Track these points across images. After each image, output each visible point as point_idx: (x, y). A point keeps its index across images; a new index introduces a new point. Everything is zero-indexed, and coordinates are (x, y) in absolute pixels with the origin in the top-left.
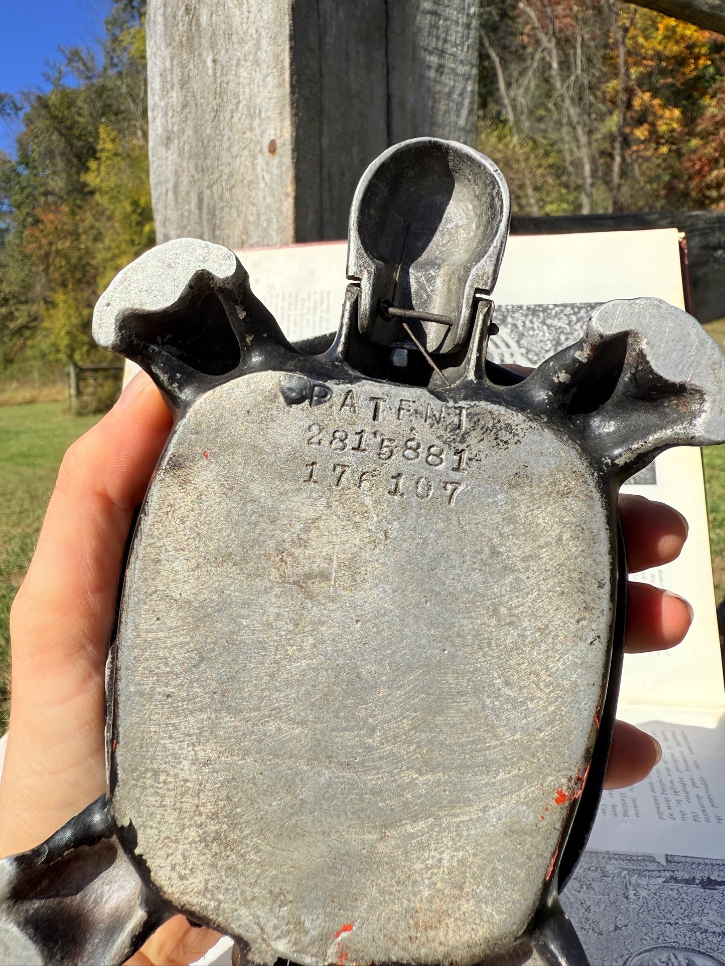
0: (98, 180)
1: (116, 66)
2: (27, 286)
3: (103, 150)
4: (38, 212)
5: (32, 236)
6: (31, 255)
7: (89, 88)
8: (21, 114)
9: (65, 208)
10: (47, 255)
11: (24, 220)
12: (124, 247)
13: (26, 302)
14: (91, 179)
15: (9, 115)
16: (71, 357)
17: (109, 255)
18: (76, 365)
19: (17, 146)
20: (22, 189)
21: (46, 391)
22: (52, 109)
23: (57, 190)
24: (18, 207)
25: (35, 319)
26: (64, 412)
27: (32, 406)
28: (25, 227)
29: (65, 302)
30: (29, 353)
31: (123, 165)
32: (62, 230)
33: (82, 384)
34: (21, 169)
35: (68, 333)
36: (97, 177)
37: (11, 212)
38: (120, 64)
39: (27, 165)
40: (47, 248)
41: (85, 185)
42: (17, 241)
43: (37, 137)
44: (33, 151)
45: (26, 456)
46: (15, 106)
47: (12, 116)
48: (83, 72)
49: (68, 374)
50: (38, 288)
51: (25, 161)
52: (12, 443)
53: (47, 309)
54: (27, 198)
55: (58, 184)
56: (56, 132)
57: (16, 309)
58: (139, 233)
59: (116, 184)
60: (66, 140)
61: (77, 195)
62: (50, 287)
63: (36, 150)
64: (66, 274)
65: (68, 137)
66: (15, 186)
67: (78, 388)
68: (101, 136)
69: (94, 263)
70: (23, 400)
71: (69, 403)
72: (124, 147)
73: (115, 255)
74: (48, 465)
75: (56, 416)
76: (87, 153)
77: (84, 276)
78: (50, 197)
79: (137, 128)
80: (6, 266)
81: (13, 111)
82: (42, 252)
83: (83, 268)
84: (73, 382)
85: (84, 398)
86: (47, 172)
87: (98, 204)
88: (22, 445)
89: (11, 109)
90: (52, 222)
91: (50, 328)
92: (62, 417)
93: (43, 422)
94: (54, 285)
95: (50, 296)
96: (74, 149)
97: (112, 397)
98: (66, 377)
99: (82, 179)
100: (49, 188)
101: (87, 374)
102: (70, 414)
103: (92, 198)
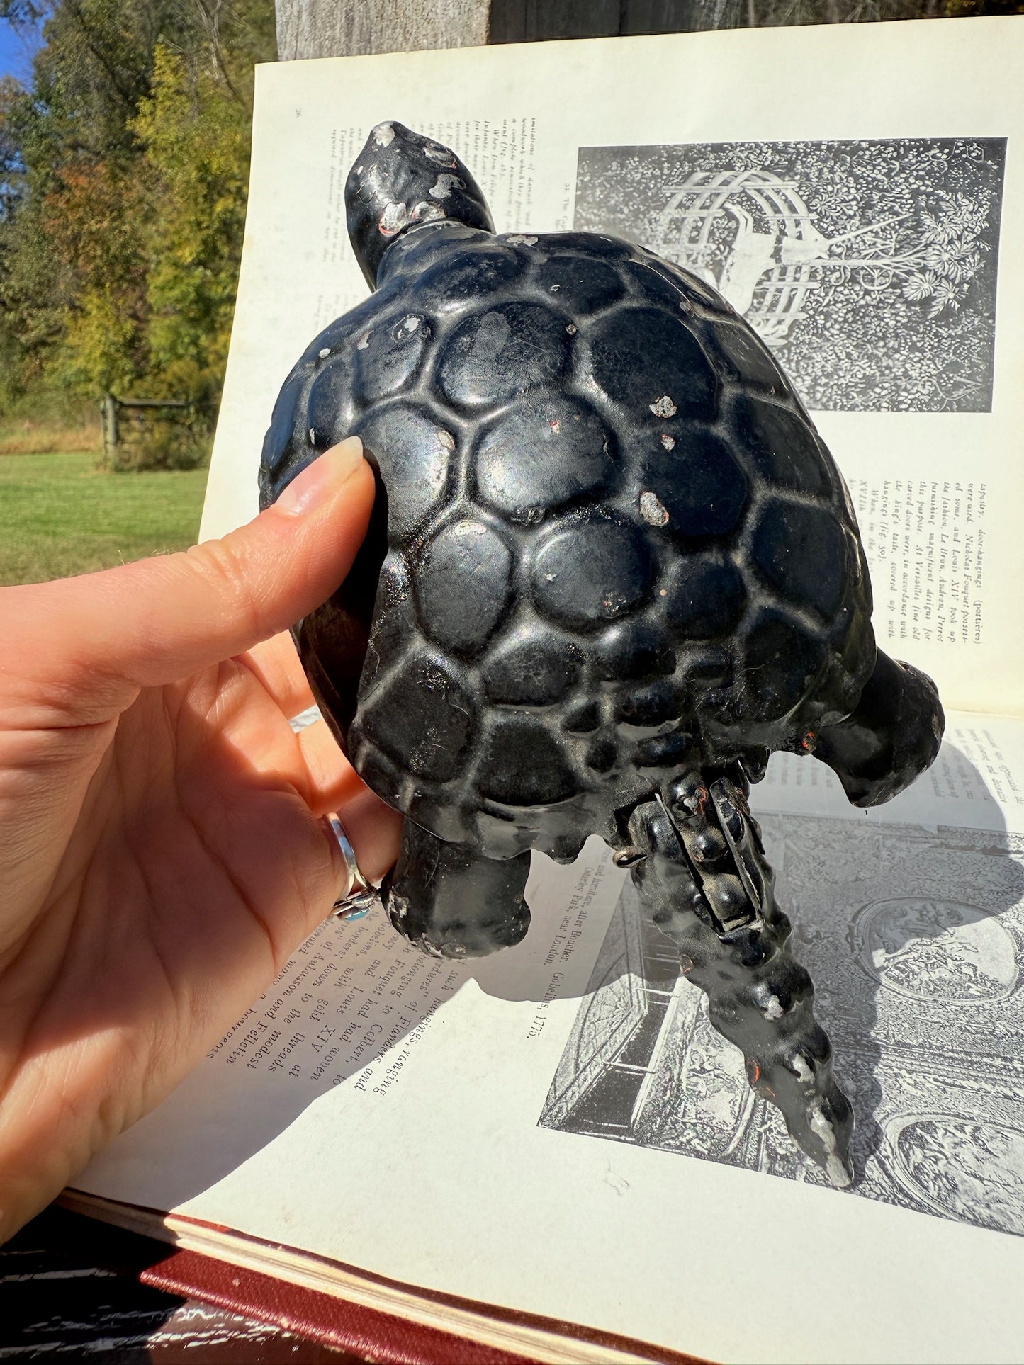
0: (151, 131)
2: (47, 283)
3: (159, 84)
4: (63, 174)
5: (55, 208)
6: (53, 236)
8: (41, 23)
9: (102, 169)
10: (76, 238)
11: (44, 185)
12: (186, 232)
13: (45, 306)
14: (142, 127)
15: (22, 22)
16: (107, 388)
17: (167, 243)
18: (113, 398)
19: (33, 71)
20: (42, 136)
21: (70, 436)
22: (87, 17)
23: (91, 141)
24: (34, 165)
25: (58, 332)
26: (98, 465)
27: (50, 456)
28: (43, 194)
29: (99, 308)
30: (48, 380)
31: (188, 108)
32: (98, 201)
33: (123, 426)
34: (39, 107)
35: (104, 354)
36: (149, 125)
37: (24, 172)
39: (48, 101)
40: (76, 227)
41: (133, 136)
42: (32, 215)
43: (63, 58)
44: (58, 80)
45: (44, 523)
46: (32, 9)
47: (27, 24)
49: (104, 412)
50: (62, 287)
51: (46, 95)
52: (24, 503)
53: (75, 318)
54: (48, 151)
55: (93, 132)
56: (91, 53)
57: (30, 315)
58: (208, 211)
59: (177, 138)
60: (107, 66)
61: (120, 150)
62: (78, 285)
63: (61, 81)
64: (102, 268)
65: (108, 62)
66: (31, 132)
67: (117, 432)
68: (157, 62)
69: (143, 253)
70: (38, 447)
71: (103, 453)
72: (191, 81)
73: (173, 243)
74: (75, 534)
75: (86, 471)
76: (137, 88)
77: (128, 271)
78: (81, 151)
79: (211, 53)
80: (16, 251)
81: (29, 17)
82: (69, 233)
83: (127, 260)
84: (110, 423)
85: (126, 447)
86: (77, 114)
87: (150, 166)
88: (38, 507)
89: (25, 14)
90: (83, 189)
91: (78, 346)
92: (94, 473)
93: (67, 478)
94: (83, 283)
95: (78, 299)
96: (117, 81)
97: (164, 448)
98: (101, 416)
99: (128, 128)
100: (80, 138)
101: (130, 412)
102: (105, 467)
103: (143, 156)
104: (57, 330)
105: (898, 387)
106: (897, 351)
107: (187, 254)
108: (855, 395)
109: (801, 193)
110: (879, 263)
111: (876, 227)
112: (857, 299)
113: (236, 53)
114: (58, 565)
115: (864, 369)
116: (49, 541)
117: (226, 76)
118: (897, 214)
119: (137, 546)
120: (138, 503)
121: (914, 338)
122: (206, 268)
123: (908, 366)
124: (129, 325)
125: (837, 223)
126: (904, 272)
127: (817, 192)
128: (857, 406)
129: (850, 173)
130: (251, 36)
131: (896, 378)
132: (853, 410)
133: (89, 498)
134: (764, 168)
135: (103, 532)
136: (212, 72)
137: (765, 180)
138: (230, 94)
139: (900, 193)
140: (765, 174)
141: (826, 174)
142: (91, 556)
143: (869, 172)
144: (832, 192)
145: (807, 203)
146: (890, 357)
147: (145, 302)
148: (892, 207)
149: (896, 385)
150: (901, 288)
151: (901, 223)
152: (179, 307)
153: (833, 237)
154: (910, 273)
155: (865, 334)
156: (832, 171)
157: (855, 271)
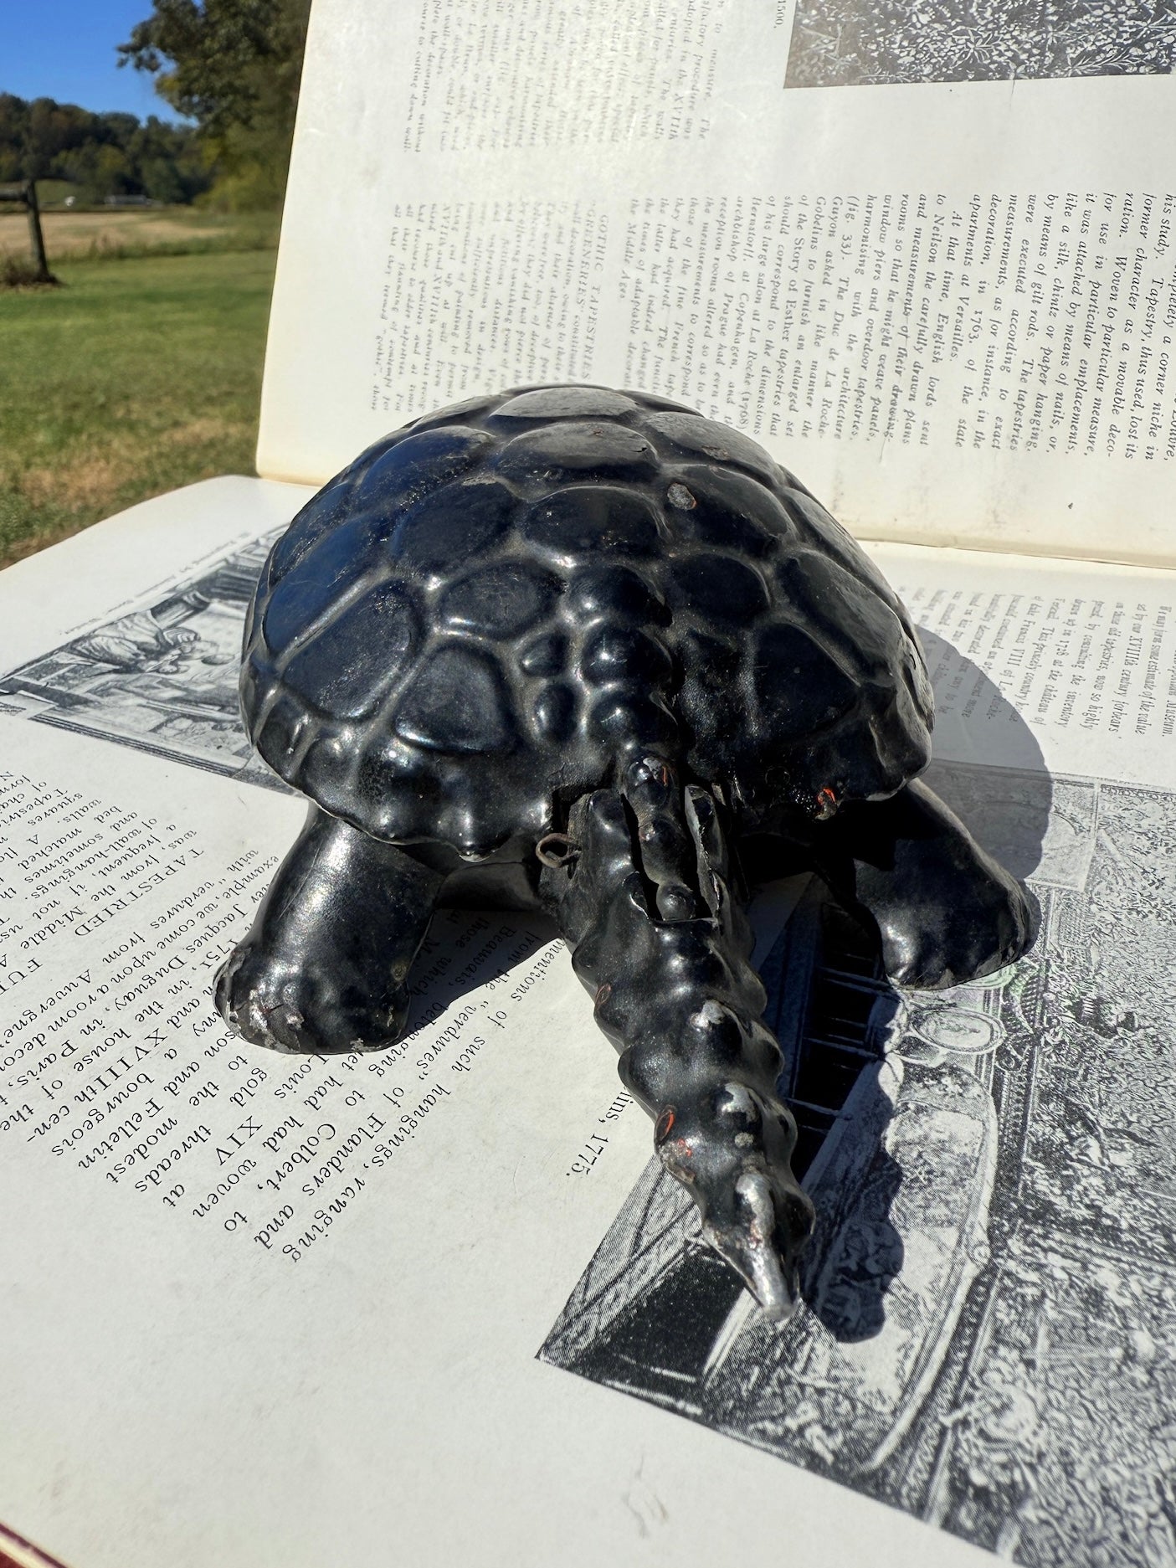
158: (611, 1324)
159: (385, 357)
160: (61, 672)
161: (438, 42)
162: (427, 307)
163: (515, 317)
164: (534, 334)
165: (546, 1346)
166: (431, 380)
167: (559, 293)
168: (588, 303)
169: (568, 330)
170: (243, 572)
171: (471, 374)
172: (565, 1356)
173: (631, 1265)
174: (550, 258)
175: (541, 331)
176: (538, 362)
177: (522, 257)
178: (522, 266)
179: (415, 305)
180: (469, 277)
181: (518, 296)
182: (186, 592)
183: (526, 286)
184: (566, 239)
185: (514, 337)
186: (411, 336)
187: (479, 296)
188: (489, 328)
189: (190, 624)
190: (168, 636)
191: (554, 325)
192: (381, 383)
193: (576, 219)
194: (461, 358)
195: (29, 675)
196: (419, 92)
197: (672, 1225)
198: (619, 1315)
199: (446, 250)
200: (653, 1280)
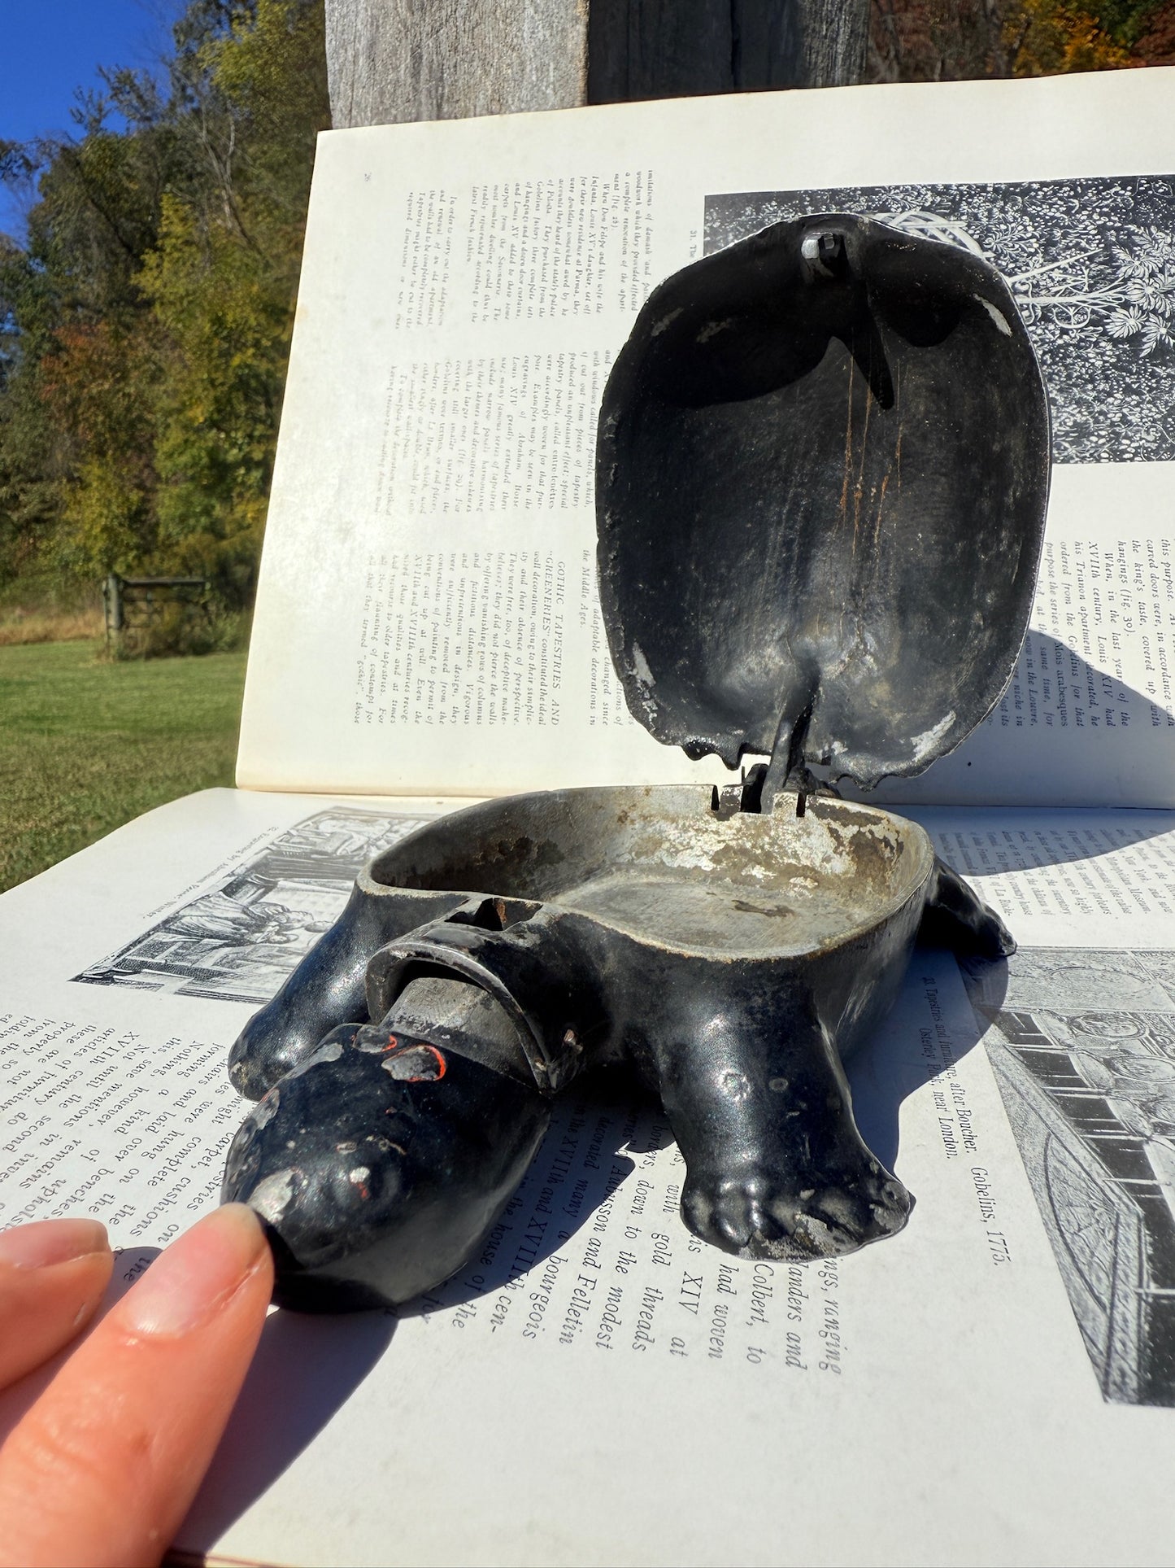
0: (158, 283)
1: (191, 99)
2: (42, 453)
3: (167, 235)
4: (60, 333)
5: (51, 372)
6: (48, 404)
7: (145, 136)
8: (37, 178)
9: (104, 328)
10: (76, 401)
11: (39, 347)
12: (199, 390)
13: (38, 479)
14: (147, 281)
15: (16, 176)
16: (109, 566)
17: (175, 405)
18: (117, 577)
19: (28, 227)
20: (36, 296)
21: (68, 623)
22: (87, 169)
23: (91, 299)
24: (29, 327)
25: (54, 507)
26: (99, 654)
27: (46, 645)
28: (39, 358)
29: (101, 479)
30: (42, 561)
31: (198, 258)
32: (99, 363)
33: (128, 609)
34: (35, 264)
35: (105, 529)
36: (156, 278)
37: (17, 334)
38: (197, 98)
39: (44, 258)
40: (74, 390)
41: (137, 290)
42: (26, 380)
43: (60, 212)
44: (55, 235)
45: (39, 720)
46: (27, 163)
47: (22, 179)
48: (137, 110)
49: (106, 593)
50: (59, 457)
51: (42, 252)
52: (15, 699)
53: (73, 490)
54: (43, 310)
55: (92, 288)
56: (90, 205)
57: (22, 490)
58: (223, 367)
59: (187, 290)
60: (108, 218)
61: (124, 307)
62: (77, 455)
63: (60, 234)
64: (103, 435)
65: (110, 214)
66: (25, 291)
67: (121, 615)
68: (165, 212)
69: (149, 416)
70: (32, 636)
71: (106, 639)
72: (202, 231)
73: (184, 404)
74: (74, 732)
75: (86, 661)
76: (142, 240)
77: (132, 437)
78: (80, 310)
79: (223, 201)
80: (8, 420)
81: (23, 171)
82: (68, 399)
83: (132, 424)
84: (113, 606)
85: (132, 631)
86: (76, 270)
87: (157, 322)
88: (30, 703)
89: (19, 167)
90: (82, 350)
91: (77, 521)
92: (95, 662)
93: (64, 669)
94: (84, 452)
95: (77, 470)
96: (121, 234)
97: (175, 631)
98: (103, 598)
99: (132, 282)
100: (79, 296)
101: (136, 593)
102: (108, 656)
103: (150, 312)
104: (52, 505)
105: (1118, 434)
106: (1110, 395)
107: (199, 414)
108: (1067, 445)
109: (971, 232)
110: (1073, 300)
111: (1063, 264)
112: (1053, 339)
113: (249, 201)
114: (55, 766)
115: (1073, 415)
116: (44, 740)
117: (240, 224)
118: (1085, 250)
119: (145, 742)
120: (145, 694)
121: (1127, 379)
122: (220, 429)
123: (1125, 411)
124: (135, 496)
125: (1017, 261)
126: (1104, 309)
127: (989, 230)
128: (1072, 458)
129: (1024, 212)
130: (267, 181)
131: (1113, 424)
132: (1068, 462)
133: (90, 690)
134: (924, 209)
135: (107, 728)
136: (224, 221)
137: (927, 220)
138: (244, 243)
139: (1085, 229)
140: (927, 215)
141: (996, 213)
142: (93, 755)
143: (1045, 210)
144: (1007, 230)
145: (980, 242)
146: (1102, 402)
147: (153, 469)
148: (1078, 244)
149: (1114, 432)
150: (1103, 326)
151: (1091, 259)
152: (190, 473)
153: (1016, 274)
154: (1110, 309)
155: (1069, 377)
156: (1002, 210)
157: (1046, 309)
158: (1139, 1364)
159: (366, 679)
160: (172, 949)
161: (402, 434)
162: (405, 636)
163: (489, 641)
164: (506, 654)
165: (1105, 1392)
166: (412, 695)
167: (527, 622)
168: (553, 629)
169: (538, 650)
170: (291, 856)
171: (450, 689)
172: (1128, 1396)
173: (1111, 1319)
174: (516, 595)
175: (514, 653)
176: (513, 678)
177: (491, 594)
178: (491, 601)
179: (394, 634)
180: (443, 611)
181: (490, 625)
182: (246, 875)
183: (496, 616)
184: (529, 579)
185: (488, 658)
186: (391, 659)
187: (454, 625)
188: (464, 651)
189: (267, 899)
190: (256, 910)
191: (524, 647)
192: (364, 701)
193: (536, 564)
194: (439, 676)
195: (139, 955)
196: (387, 469)
197: (1114, 1283)
198: (1139, 1356)
199: (420, 590)
200: (1139, 1325)
